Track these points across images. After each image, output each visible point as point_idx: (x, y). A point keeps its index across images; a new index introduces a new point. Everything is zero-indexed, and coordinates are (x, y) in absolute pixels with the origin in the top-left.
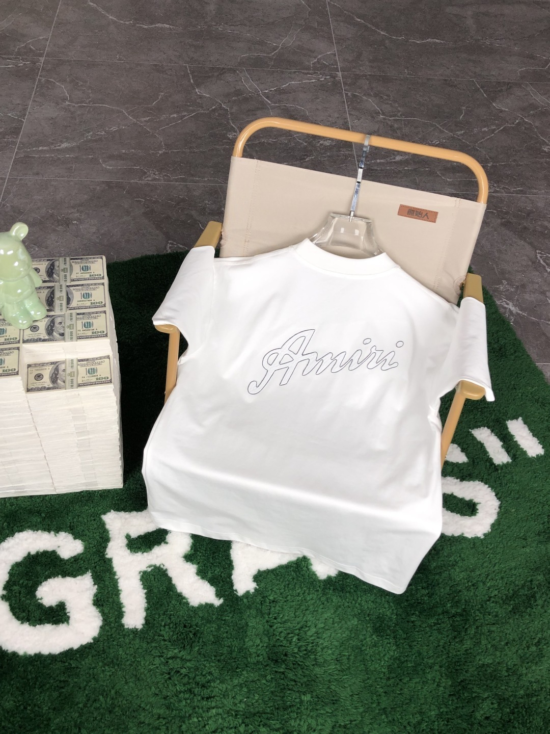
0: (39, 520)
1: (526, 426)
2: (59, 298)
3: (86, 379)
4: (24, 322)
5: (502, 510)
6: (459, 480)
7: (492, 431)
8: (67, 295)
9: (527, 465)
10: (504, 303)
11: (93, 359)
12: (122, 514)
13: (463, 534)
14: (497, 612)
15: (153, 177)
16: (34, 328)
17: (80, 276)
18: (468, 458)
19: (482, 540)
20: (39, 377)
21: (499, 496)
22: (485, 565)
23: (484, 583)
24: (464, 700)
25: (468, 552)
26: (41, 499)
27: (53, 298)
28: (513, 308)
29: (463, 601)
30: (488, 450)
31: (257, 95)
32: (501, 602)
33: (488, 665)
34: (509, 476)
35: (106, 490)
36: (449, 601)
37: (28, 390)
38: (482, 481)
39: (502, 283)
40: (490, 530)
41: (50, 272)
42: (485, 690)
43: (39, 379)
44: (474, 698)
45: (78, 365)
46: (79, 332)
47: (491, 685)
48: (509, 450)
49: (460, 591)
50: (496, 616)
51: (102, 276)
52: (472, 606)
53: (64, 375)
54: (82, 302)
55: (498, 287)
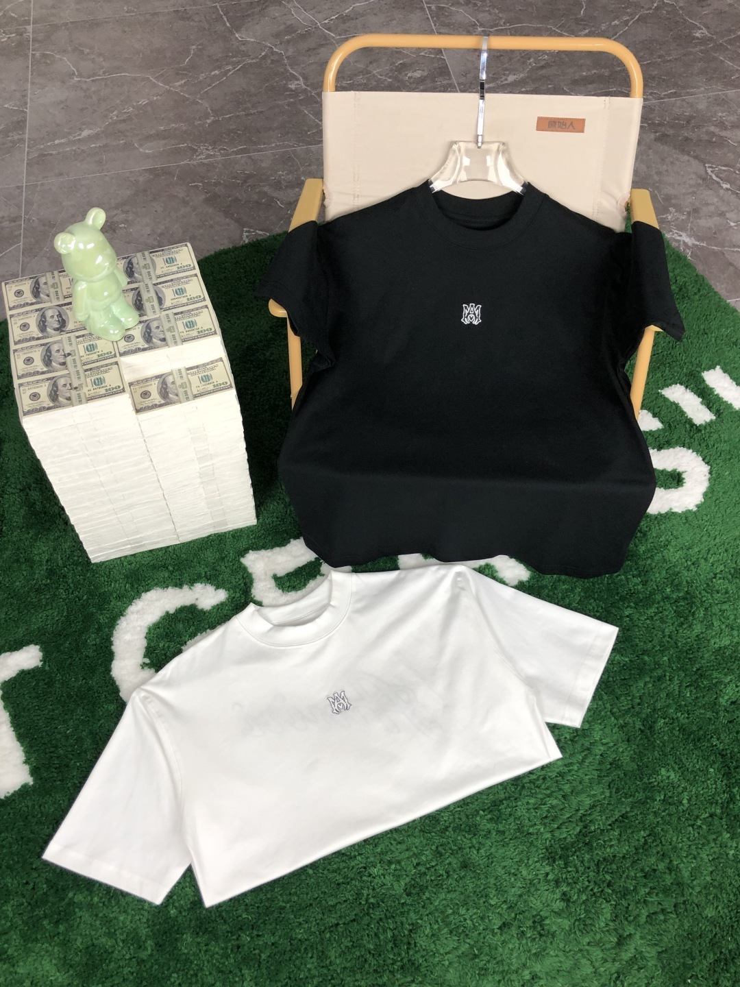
0: (166, 575)
1: (726, 374)
2: (148, 300)
3: (201, 388)
4: (116, 332)
5: (714, 475)
6: (656, 450)
7: (686, 387)
8: (157, 294)
9: (735, 419)
10: (676, 235)
11: (204, 365)
12: (263, 552)
13: (671, 509)
14: (727, 589)
15: (206, 154)
16: (128, 338)
17: (165, 270)
18: (662, 423)
19: (695, 513)
20: (146, 394)
21: (706, 460)
22: (704, 539)
23: (706, 560)
24: (704, 688)
25: (681, 529)
26: (164, 552)
27: (140, 301)
28: (687, 240)
29: (684, 583)
30: (685, 410)
31: (315, 28)
32: (730, 577)
33: (725, 647)
34: (715, 436)
35: (237, 530)
36: (667, 585)
37: (138, 411)
38: (684, 447)
39: (668, 212)
40: (703, 500)
41: (130, 271)
42: (726, 675)
43: (146, 396)
44: (715, 685)
45: (188, 374)
46: (182, 334)
47: (732, 667)
48: (711, 405)
49: (679, 573)
50: (727, 593)
51: (192, 266)
52: (696, 587)
53: (174, 388)
54: (177, 300)
55: (664, 216)
